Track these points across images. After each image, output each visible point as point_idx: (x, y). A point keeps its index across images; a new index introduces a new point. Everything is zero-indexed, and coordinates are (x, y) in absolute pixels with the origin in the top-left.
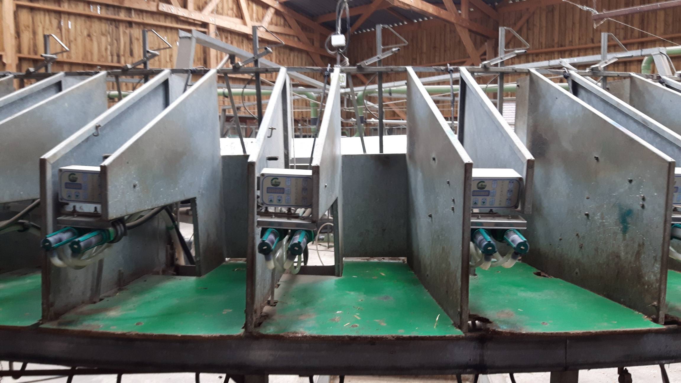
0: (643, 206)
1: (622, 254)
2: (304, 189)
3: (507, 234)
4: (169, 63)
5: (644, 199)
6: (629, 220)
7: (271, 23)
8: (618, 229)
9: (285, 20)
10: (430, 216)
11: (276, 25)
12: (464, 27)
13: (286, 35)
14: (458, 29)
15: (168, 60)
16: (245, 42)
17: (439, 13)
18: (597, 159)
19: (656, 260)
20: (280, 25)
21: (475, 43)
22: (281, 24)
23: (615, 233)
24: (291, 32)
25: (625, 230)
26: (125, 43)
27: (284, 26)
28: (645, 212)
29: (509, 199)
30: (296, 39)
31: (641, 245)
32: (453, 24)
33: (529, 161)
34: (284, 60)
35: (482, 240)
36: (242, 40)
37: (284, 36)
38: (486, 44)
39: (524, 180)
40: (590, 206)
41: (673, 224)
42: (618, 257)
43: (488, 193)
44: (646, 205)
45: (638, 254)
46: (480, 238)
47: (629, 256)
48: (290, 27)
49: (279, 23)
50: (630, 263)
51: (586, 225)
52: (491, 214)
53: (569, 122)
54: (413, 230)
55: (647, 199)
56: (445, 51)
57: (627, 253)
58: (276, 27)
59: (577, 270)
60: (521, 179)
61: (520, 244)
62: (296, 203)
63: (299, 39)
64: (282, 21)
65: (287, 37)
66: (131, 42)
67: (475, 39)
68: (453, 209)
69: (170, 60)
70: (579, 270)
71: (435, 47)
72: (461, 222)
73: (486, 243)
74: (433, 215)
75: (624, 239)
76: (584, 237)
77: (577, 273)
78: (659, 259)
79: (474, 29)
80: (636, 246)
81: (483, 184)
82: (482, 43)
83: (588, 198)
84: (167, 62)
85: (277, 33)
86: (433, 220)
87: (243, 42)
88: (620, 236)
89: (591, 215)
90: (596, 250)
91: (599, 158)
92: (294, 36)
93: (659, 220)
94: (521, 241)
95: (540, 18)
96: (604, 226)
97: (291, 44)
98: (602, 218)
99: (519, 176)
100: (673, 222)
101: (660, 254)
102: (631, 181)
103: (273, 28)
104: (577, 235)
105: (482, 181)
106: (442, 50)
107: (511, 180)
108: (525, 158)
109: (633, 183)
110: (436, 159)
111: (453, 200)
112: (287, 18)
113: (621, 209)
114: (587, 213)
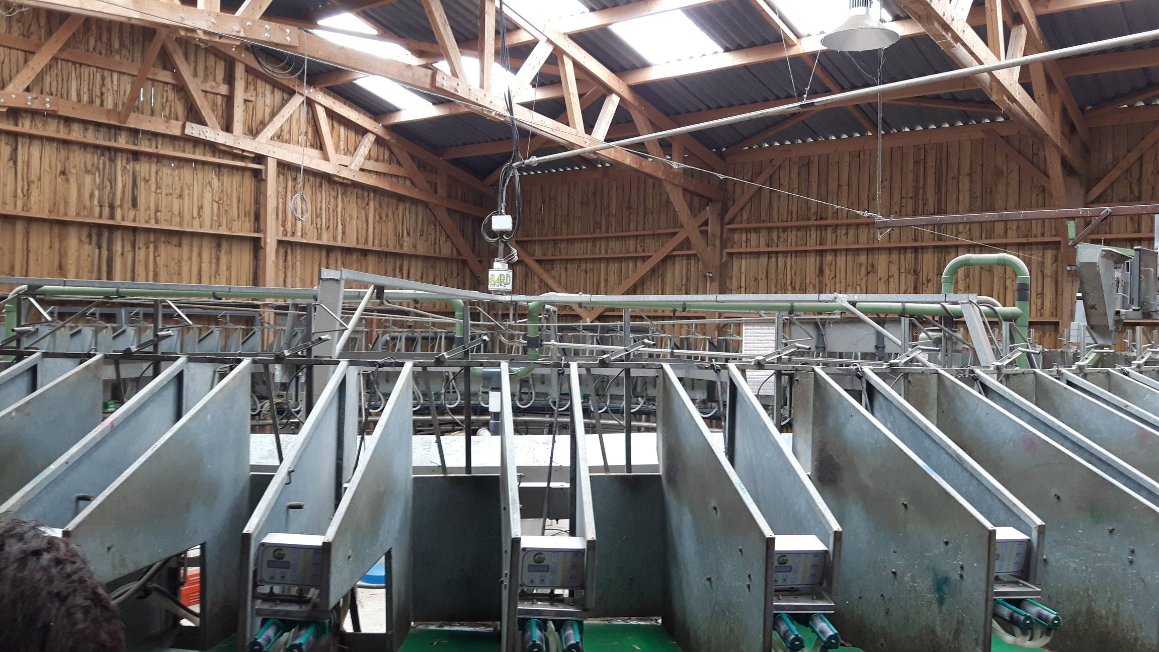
0: (961, 576)
1: (938, 629)
2: (574, 566)
3: (813, 620)
4: (197, 219)
5: (962, 568)
6: (945, 589)
7: (369, 157)
8: (932, 596)
9: (391, 153)
10: (709, 579)
11: (377, 160)
12: (677, 186)
13: (391, 175)
14: (668, 188)
15: (195, 214)
16: (325, 185)
17: (641, 164)
18: (905, 506)
19: (977, 643)
20: (383, 161)
21: (691, 206)
22: (384, 158)
23: (930, 603)
24: (401, 172)
25: (941, 601)
26: (124, 186)
27: (390, 161)
28: (964, 583)
29: (813, 575)
30: (408, 183)
31: (960, 623)
32: (660, 180)
33: (836, 532)
34: (387, 216)
35: (787, 632)
36: (321, 183)
37: (389, 178)
38: (708, 208)
39: (831, 555)
40: (898, 562)
41: (995, 600)
42: (933, 632)
43: (790, 569)
44: (965, 576)
45: (957, 633)
46: (783, 627)
47: (947, 633)
48: (399, 163)
49: (381, 158)
50: (948, 641)
51: (893, 585)
52: (793, 592)
53: (869, 450)
54: (675, 583)
55: (966, 568)
56: (645, 214)
57: (944, 630)
58: (376, 164)
59: (882, 641)
60: (826, 552)
61: (831, 637)
62: (563, 583)
63: (412, 182)
64: (387, 154)
65: (394, 180)
66: (135, 185)
67: (692, 200)
68: (749, 587)
69: (199, 214)
70: (886, 641)
71: (629, 208)
72: (762, 607)
73: (793, 637)
74: (713, 579)
75: (940, 612)
76: (890, 600)
77: (882, 645)
78: (981, 643)
79: (691, 188)
80: (954, 622)
81: (785, 558)
82: (702, 208)
83: (895, 552)
84: (193, 218)
85: (377, 173)
86: (714, 585)
87: (321, 186)
88: (935, 607)
89: (898, 573)
90: (907, 619)
91: (908, 505)
92: (405, 178)
93: (979, 596)
94: (831, 633)
95: (790, 172)
96: (915, 590)
97: (399, 191)
98: (913, 579)
99: (824, 548)
100: (995, 597)
101: (982, 638)
102: (947, 543)
103: (371, 165)
104: (882, 595)
105: (784, 554)
106: (641, 213)
107: (816, 554)
108: (831, 528)
109: (950, 546)
110: (718, 510)
111: (749, 576)
112: (395, 150)
113: (936, 574)
114: (894, 570)
